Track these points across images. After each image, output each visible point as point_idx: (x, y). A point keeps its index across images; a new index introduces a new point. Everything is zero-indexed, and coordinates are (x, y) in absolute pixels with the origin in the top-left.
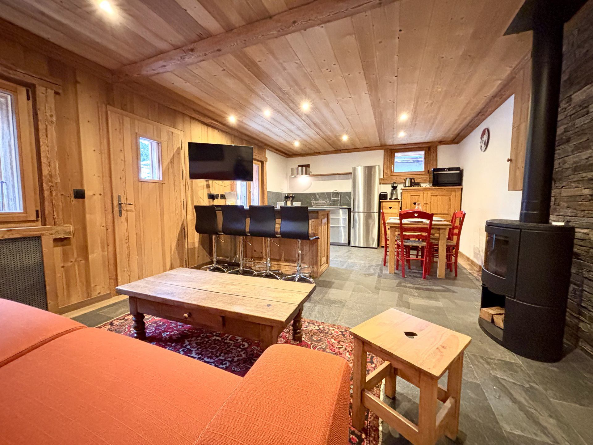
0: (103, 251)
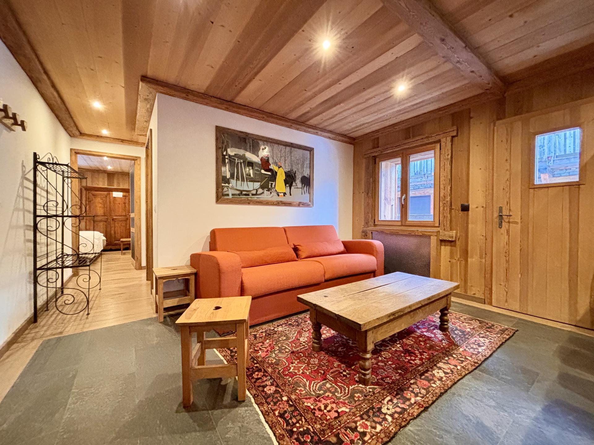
0: (481, 257)
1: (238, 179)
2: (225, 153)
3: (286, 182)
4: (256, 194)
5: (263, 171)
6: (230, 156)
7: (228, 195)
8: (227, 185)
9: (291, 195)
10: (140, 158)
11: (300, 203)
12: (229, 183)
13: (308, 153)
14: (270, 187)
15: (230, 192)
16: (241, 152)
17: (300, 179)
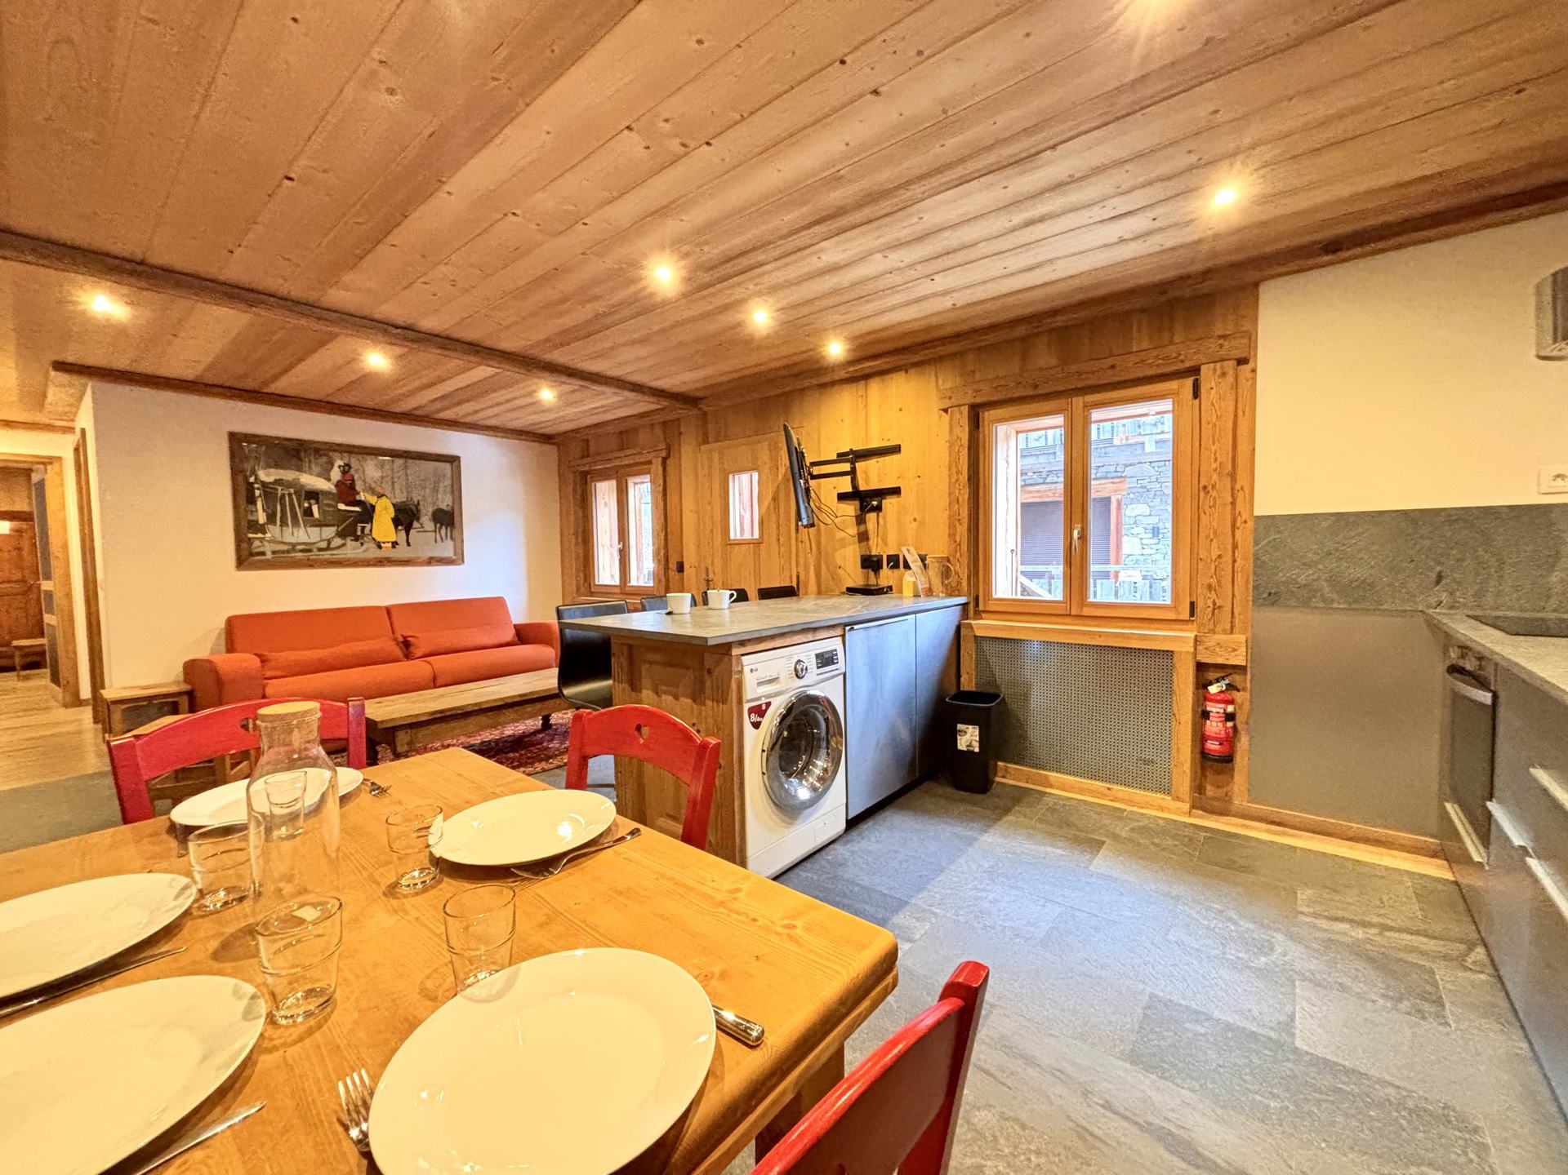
1: (284, 523)
2: (252, 480)
3: (396, 522)
4: (328, 548)
5: (342, 506)
6: (263, 483)
7: (263, 553)
8: (260, 535)
9: (409, 544)
10: (59, 459)
11: (431, 558)
12: (264, 532)
13: (447, 467)
14: (359, 533)
15: (268, 548)
16: (288, 475)
17: (430, 514)
